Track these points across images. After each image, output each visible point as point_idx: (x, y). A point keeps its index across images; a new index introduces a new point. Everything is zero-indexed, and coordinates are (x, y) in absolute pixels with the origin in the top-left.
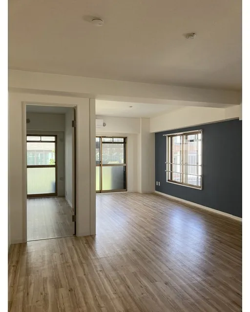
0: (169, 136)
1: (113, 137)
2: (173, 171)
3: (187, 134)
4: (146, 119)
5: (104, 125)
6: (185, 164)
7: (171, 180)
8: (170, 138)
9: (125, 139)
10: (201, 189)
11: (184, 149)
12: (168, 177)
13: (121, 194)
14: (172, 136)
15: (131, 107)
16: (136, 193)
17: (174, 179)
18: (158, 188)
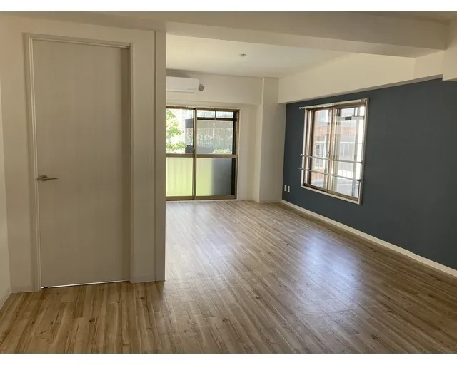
0: (309, 110)
1: (215, 110)
2: (313, 169)
3: (340, 108)
4: (273, 80)
5: (201, 88)
6: (334, 158)
7: (309, 185)
8: (310, 113)
9: (236, 112)
10: (358, 203)
11: (334, 133)
12: (304, 179)
13: (227, 203)
14: (314, 110)
15: (243, 55)
16: (251, 202)
17: (313, 183)
18: (286, 196)
